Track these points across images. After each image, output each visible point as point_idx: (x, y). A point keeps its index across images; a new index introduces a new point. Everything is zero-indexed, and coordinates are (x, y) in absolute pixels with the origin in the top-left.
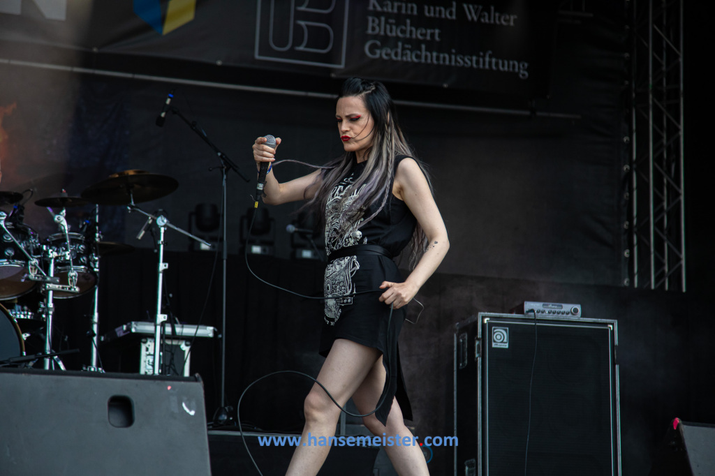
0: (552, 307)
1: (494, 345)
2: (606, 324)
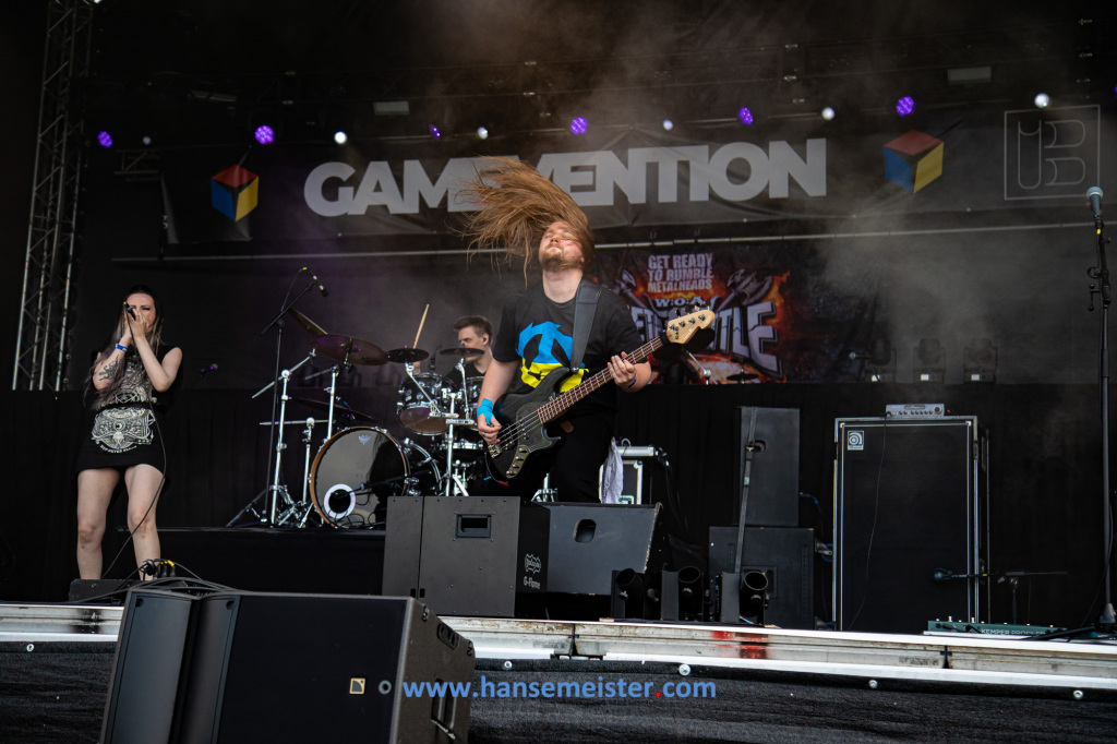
0: (914, 408)
1: (849, 448)
2: (964, 421)
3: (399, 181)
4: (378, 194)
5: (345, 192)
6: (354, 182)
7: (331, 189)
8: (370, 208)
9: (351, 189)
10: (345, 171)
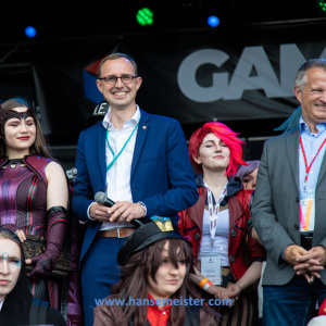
3: (276, 66)
4: (254, 79)
5: (219, 78)
6: (229, 67)
7: (205, 75)
8: (246, 92)
9: (226, 75)
10: (218, 58)
